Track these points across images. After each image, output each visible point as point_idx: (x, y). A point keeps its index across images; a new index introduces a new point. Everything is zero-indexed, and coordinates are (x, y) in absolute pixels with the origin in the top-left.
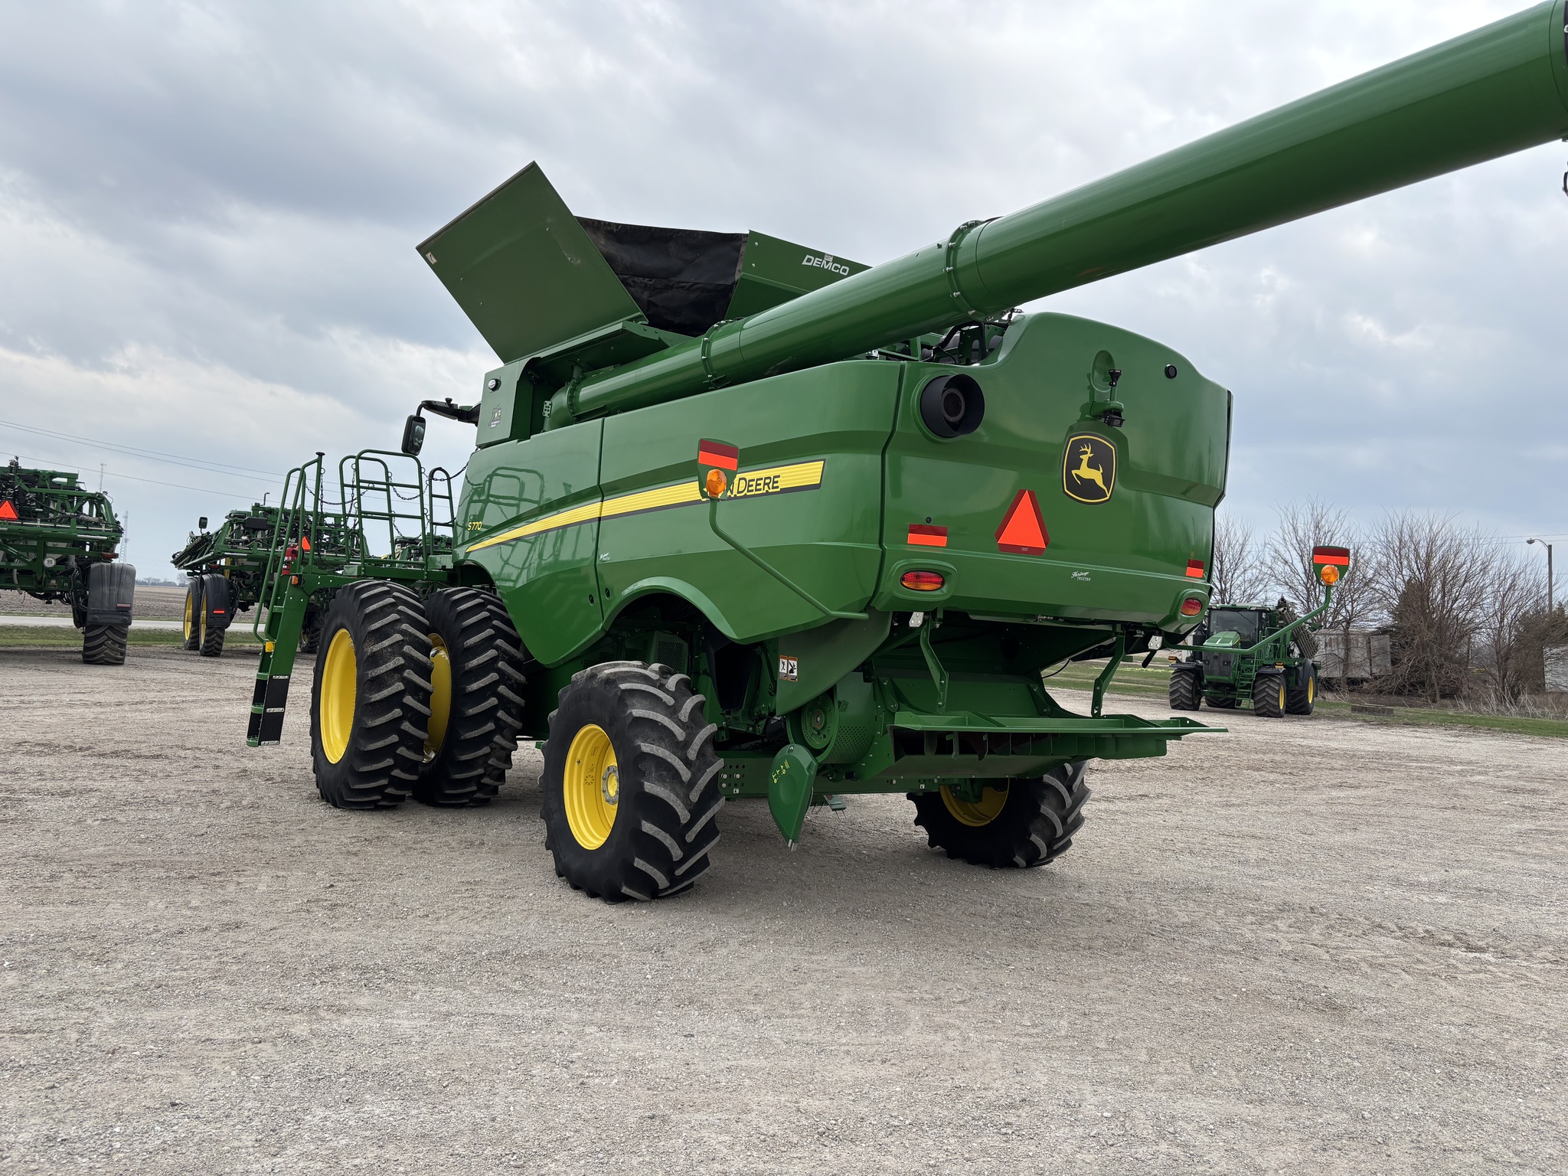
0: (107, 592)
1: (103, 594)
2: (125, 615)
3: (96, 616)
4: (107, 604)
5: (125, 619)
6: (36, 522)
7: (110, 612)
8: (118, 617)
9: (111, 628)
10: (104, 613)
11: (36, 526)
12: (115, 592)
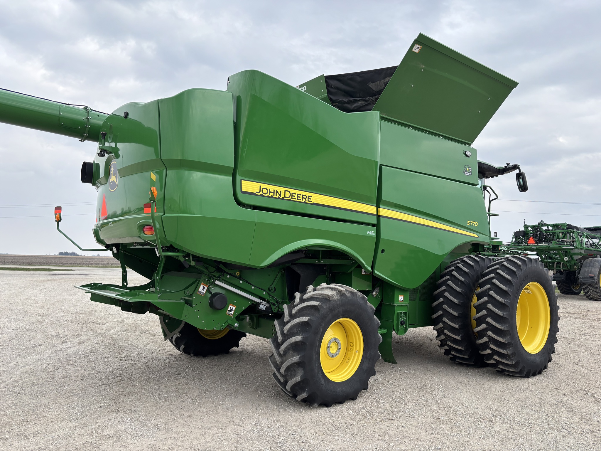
0: (587, 270)
1: (585, 271)
2: (593, 279)
3: (581, 280)
4: (586, 275)
5: (593, 281)
6: (543, 243)
7: (587, 278)
8: (590, 280)
9: (590, 285)
10: (584, 278)
11: (542, 245)
12: (590, 270)
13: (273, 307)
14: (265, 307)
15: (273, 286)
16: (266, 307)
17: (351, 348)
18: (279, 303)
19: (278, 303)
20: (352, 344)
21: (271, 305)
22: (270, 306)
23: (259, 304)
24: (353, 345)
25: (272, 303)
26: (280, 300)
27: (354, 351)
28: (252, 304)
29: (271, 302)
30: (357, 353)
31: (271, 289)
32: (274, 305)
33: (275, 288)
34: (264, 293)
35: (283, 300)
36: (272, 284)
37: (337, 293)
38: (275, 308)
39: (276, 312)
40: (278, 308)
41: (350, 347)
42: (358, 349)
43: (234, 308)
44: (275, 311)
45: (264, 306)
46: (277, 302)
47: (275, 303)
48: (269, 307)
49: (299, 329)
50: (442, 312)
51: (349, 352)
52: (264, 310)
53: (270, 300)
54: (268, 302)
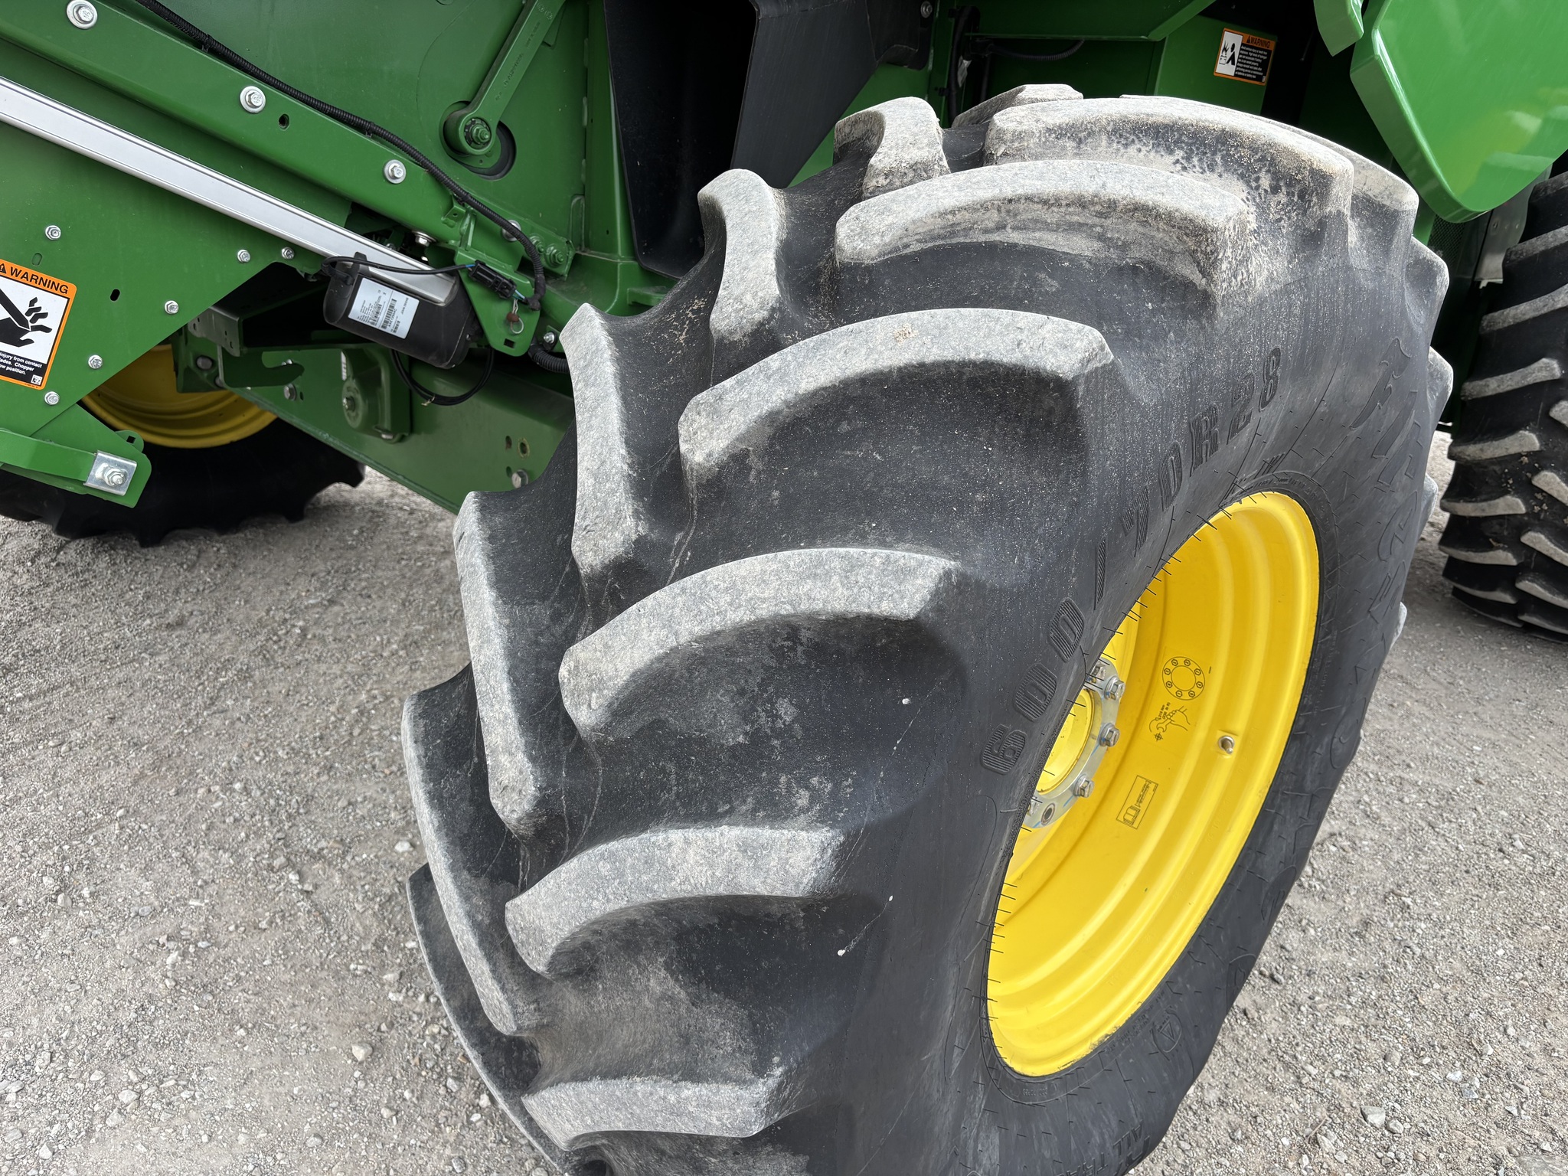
13: (492, 313)
14: (414, 303)
15: (491, 107)
16: (426, 306)
17: (1176, 704)
18: (550, 274)
19: (541, 276)
20: (1184, 678)
21: (473, 290)
22: (461, 296)
23: (349, 272)
24: (1200, 685)
25: (480, 274)
26: (554, 249)
27: (1201, 734)
28: (277, 270)
29: (465, 258)
30: (1229, 758)
31: (471, 140)
32: (500, 289)
33: (501, 126)
34: (396, 169)
35: (588, 246)
36: (478, 89)
37: (1262, 210)
38: (510, 320)
39: (515, 352)
40: (537, 315)
41: (1162, 697)
42: (1239, 725)
43: (54, 307)
44: (509, 343)
45: (401, 297)
46: (526, 266)
47: (505, 269)
48: (451, 305)
49: (786, 711)
50: (1562, 368)
51: (1147, 734)
52: (403, 332)
53: (463, 238)
54: (441, 256)
